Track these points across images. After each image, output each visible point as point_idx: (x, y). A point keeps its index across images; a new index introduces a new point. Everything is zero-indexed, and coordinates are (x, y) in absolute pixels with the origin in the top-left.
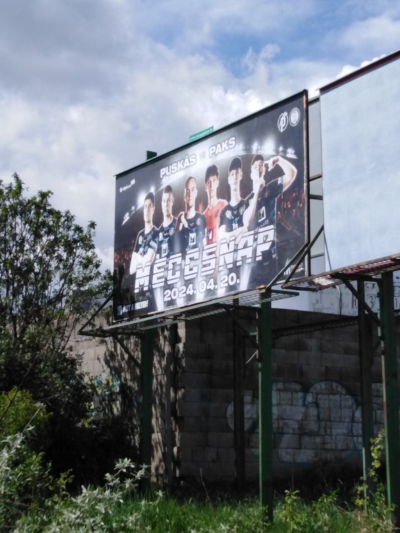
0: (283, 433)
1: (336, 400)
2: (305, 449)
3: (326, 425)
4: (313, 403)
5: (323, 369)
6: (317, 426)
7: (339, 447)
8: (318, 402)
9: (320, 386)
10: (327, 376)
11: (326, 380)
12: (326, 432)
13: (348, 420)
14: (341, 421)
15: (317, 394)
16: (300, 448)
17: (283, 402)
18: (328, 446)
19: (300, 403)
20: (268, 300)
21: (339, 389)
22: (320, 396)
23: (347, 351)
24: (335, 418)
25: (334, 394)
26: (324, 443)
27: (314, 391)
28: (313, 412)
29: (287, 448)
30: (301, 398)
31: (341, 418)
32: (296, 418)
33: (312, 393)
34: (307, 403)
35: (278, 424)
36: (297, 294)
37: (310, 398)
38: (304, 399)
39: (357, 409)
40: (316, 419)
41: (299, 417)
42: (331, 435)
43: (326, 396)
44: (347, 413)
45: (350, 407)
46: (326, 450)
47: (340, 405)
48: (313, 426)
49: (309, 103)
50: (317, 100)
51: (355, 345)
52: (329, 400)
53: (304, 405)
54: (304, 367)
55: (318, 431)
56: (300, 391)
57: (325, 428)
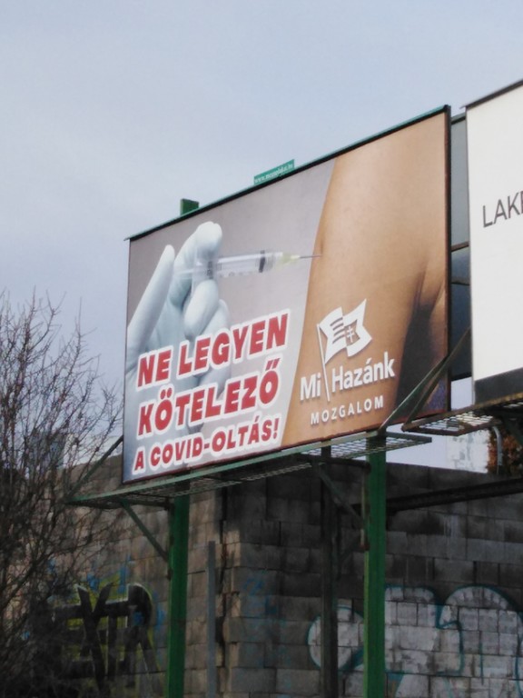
0: (401, 673)
1: (491, 618)
3: (474, 660)
4: (451, 622)
5: (469, 565)
6: (459, 661)
8: (461, 621)
9: (464, 594)
10: (476, 577)
11: (475, 585)
12: (473, 672)
13: (510, 653)
14: (499, 655)
15: (459, 607)
17: (400, 621)
19: (431, 622)
20: (381, 449)
21: (497, 599)
22: (464, 611)
23: (510, 536)
24: (488, 648)
25: (487, 608)
26: (470, 691)
27: (455, 603)
28: (452, 638)
30: (432, 614)
31: (498, 648)
32: (423, 649)
33: (450, 605)
34: (441, 622)
35: (394, 657)
36: (429, 440)
37: (447, 614)
38: (438, 615)
40: (457, 649)
41: (430, 646)
42: (482, 677)
43: (474, 612)
44: (509, 640)
45: (514, 631)
47: (498, 627)
48: (452, 662)
49: (452, 123)
50: (462, 119)
52: (480, 618)
53: (438, 626)
54: (437, 561)
55: (461, 670)
56: (431, 603)
57: (473, 666)
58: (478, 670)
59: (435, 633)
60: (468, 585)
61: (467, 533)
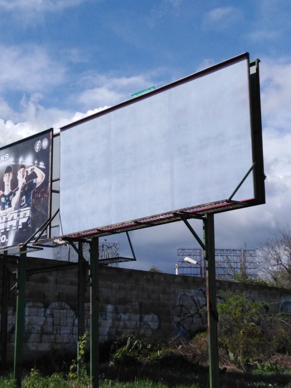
0: (31, 333)
1: (64, 313)
2: (44, 342)
3: (57, 328)
4: (50, 314)
5: (57, 294)
6: (52, 328)
7: (65, 342)
8: (54, 314)
9: (55, 304)
10: (59, 298)
11: (59, 301)
12: (57, 332)
13: (70, 325)
14: (66, 326)
15: (53, 309)
16: (41, 342)
17: (31, 314)
18: (58, 341)
19: (42, 315)
20: (25, 252)
21: (66, 306)
22: (55, 310)
23: (72, 283)
24: (63, 323)
25: (63, 309)
26: (56, 339)
28: (50, 320)
29: (33, 342)
30: (43, 311)
31: (66, 323)
32: (39, 324)
33: (50, 308)
34: (46, 314)
35: (28, 328)
36: (42, 249)
37: (48, 312)
38: (45, 312)
39: (76, 318)
40: (52, 324)
41: (42, 323)
42: (60, 334)
43: (58, 311)
44: (70, 320)
45: (72, 317)
46: (57, 343)
47: (66, 316)
48: (50, 329)
49: (54, 136)
50: (58, 135)
51: (76, 280)
52: (60, 313)
53: (45, 316)
54: (45, 292)
55: (53, 331)
56: (43, 307)
57: (57, 330)
58: (59, 331)
59: (44, 319)
60: (55, 301)
61: (56, 282)
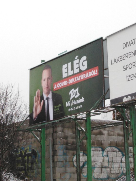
0: (95, 167)
1: (115, 154)
6: (108, 164)
7: (116, 172)
8: (108, 155)
11: (111, 146)
19: (101, 155)
28: (106, 159)
31: (117, 161)
33: (106, 151)
35: (93, 164)
36: (101, 114)
41: (101, 161)
42: (113, 168)
44: (119, 159)
46: (112, 173)
49: (103, 41)
52: (112, 154)
53: (103, 156)
55: (108, 166)
56: (101, 151)
57: (111, 165)
58: (112, 166)
59: (102, 158)
60: (109, 147)
61: (109, 134)
